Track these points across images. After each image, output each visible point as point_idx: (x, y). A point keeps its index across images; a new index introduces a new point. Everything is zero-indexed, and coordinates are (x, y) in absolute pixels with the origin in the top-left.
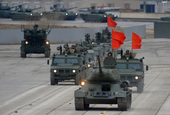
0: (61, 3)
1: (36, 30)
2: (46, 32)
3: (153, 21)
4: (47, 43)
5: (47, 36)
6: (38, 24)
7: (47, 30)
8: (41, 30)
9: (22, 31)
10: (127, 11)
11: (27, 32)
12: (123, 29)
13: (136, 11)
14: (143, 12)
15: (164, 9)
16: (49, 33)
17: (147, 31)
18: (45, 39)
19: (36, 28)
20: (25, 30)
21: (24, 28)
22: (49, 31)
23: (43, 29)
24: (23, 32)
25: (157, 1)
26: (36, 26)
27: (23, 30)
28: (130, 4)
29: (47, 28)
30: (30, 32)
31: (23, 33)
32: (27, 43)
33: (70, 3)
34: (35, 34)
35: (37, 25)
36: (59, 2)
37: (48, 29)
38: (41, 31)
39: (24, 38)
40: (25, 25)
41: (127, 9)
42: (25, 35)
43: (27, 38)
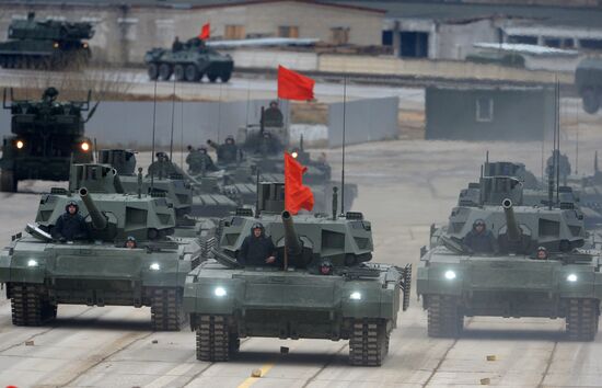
0: (129, 20)
1: (50, 104)
2: (82, 112)
3: (424, 86)
4: (85, 147)
5: (86, 125)
6: (57, 87)
7: (85, 106)
8: (66, 106)
9: (5, 107)
10: (339, 49)
11: (21, 112)
12: (325, 107)
13: (370, 51)
14: (392, 54)
15: (460, 49)
16: (90, 116)
17: (403, 117)
18: (79, 136)
19: (49, 99)
20: (15, 104)
21: (12, 99)
22: (91, 108)
23: (73, 102)
24: (10, 111)
25: (435, 22)
26: (51, 93)
27: (8, 104)
28: (348, 29)
29: (85, 100)
30: (33, 110)
31: (8, 115)
32: (20, 145)
33: (158, 21)
34: (45, 117)
35: (53, 88)
36: (124, 17)
37: (88, 102)
38: (66, 110)
39: (13, 131)
40: (17, 89)
41: (340, 45)
42: (14, 119)
43: (20, 129)
